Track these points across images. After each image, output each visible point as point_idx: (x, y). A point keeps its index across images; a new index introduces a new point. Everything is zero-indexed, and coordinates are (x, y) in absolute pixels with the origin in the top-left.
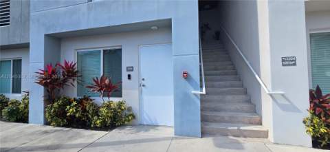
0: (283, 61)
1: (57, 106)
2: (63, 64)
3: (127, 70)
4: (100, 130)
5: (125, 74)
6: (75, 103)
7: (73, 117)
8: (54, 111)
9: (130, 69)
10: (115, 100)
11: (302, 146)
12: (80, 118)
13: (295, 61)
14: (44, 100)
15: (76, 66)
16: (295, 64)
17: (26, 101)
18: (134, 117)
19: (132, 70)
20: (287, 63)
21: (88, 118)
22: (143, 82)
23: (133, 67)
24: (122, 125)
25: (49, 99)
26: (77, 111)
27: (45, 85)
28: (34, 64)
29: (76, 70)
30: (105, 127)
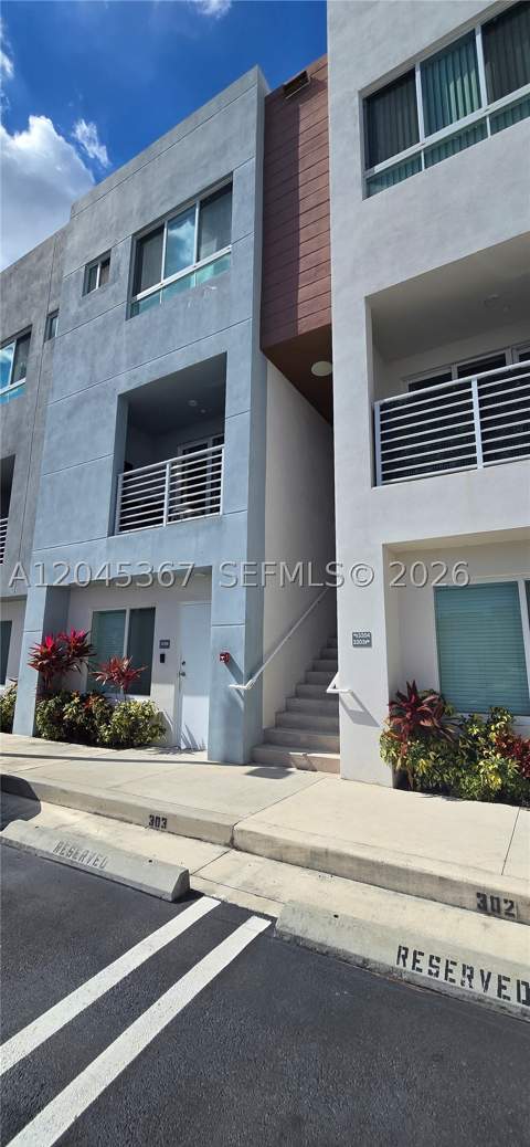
0: (354, 638)
1: (53, 705)
2: (70, 634)
3: (161, 647)
4: (109, 748)
5: (157, 652)
6: (77, 700)
7: (72, 723)
8: (49, 712)
9: (165, 644)
10: (140, 699)
11: (378, 784)
12: (82, 726)
13: (370, 639)
14: (37, 695)
15: (88, 637)
16: (369, 645)
17: (13, 696)
18: (163, 731)
19: (168, 647)
20: (359, 642)
21: (94, 728)
22: (184, 668)
23: (168, 641)
24: (142, 746)
25: (44, 692)
26: (78, 714)
27: (41, 669)
28: (30, 635)
29: (88, 643)
30: (116, 744)
